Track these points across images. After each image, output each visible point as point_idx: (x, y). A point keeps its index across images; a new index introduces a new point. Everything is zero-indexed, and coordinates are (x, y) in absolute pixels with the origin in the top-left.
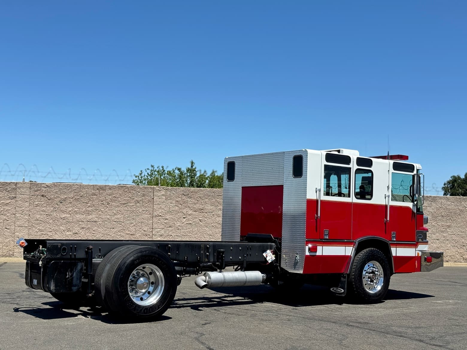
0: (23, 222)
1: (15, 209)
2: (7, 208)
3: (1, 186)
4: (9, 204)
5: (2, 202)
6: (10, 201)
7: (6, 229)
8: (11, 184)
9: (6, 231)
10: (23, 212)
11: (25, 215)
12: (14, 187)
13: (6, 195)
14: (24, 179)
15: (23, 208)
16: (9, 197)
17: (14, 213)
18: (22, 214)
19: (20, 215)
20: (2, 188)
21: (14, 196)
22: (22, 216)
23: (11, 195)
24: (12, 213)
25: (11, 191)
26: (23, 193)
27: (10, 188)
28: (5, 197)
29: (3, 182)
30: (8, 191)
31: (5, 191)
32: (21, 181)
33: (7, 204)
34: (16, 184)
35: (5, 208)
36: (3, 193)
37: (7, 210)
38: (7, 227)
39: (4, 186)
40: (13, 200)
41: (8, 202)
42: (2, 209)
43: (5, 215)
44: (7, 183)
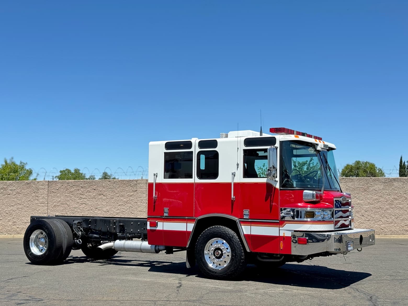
0: (142, 208)
1: (137, 199)
2: (131, 198)
3: (127, 183)
4: (133, 195)
5: (128, 194)
6: (133, 193)
7: (131, 214)
8: (134, 181)
9: (131, 215)
10: (142, 201)
11: (143, 203)
12: (136, 183)
13: (130, 189)
14: (142, 177)
15: (142, 198)
16: (132, 191)
17: (136, 202)
18: (141, 203)
19: (140, 203)
20: (127, 184)
21: (136, 189)
22: (141, 204)
23: (134, 189)
24: (135, 202)
25: (133, 186)
26: (141, 187)
27: (133, 184)
28: (130, 191)
29: (128, 180)
30: (132, 186)
31: (129, 186)
32: (140, 179)
33: (131, 195)
34: (137, 181)
35: (130, 198)
36: (128, 188)
37: (131, 200)
38: (132, 212)
39: (129, 183)
40: (135, 193)
41: (132, 194)
42: (128, 200)
43: (130, 203)
44: (130, 180)
